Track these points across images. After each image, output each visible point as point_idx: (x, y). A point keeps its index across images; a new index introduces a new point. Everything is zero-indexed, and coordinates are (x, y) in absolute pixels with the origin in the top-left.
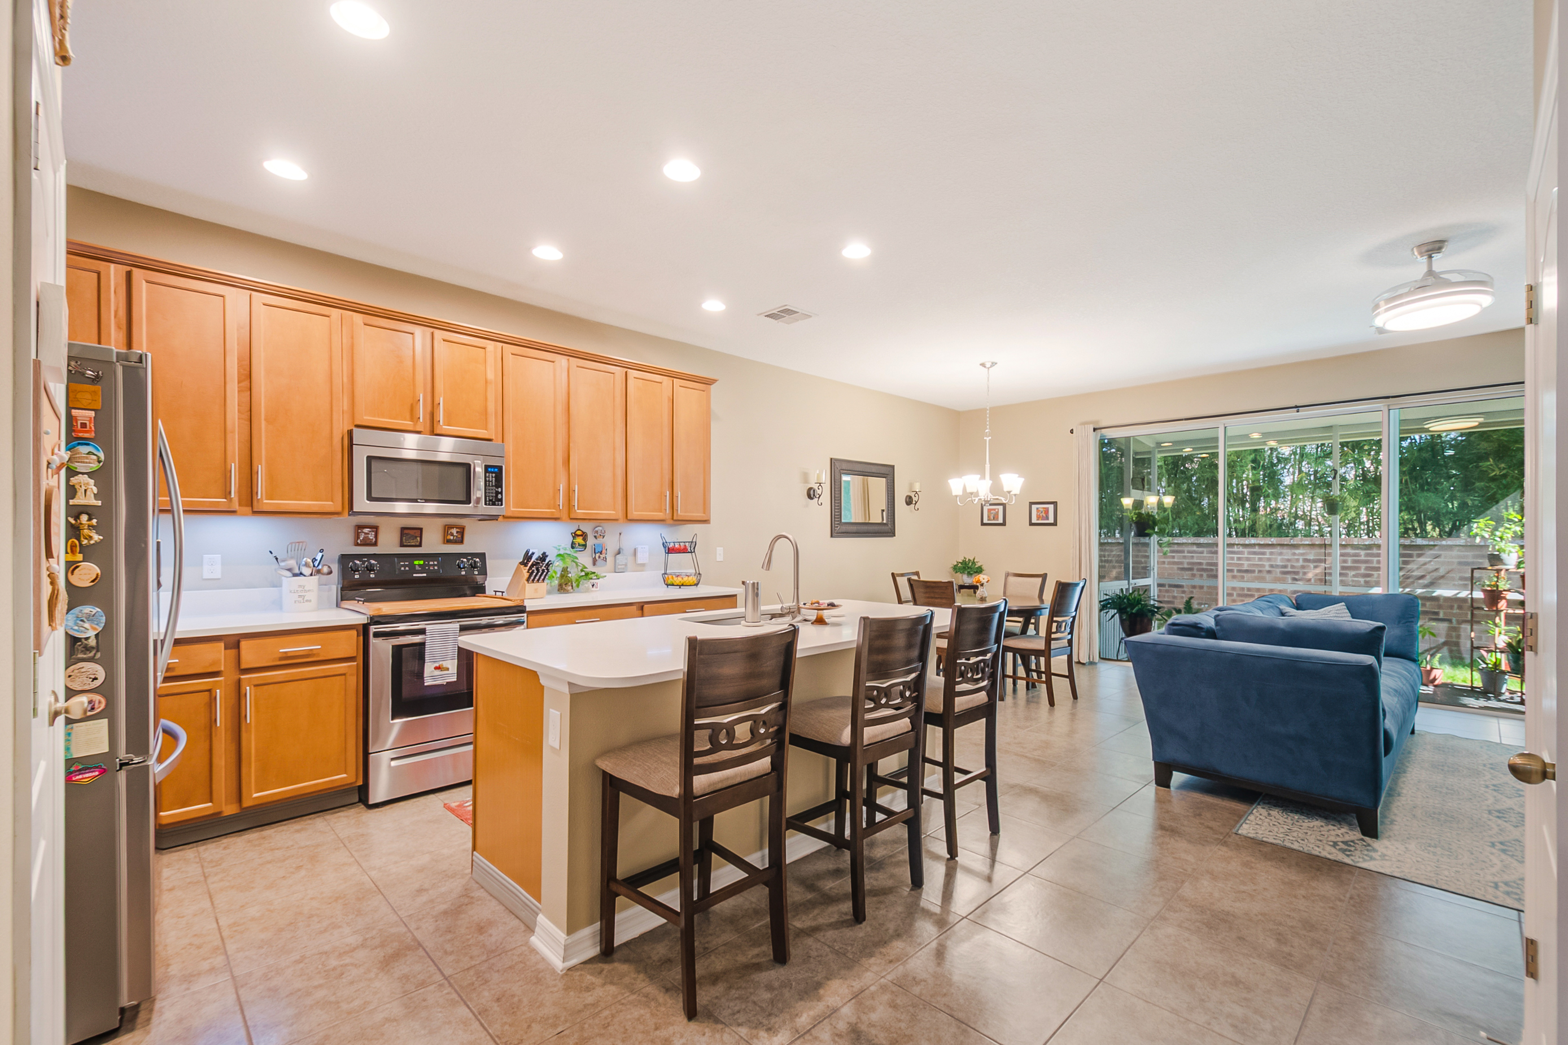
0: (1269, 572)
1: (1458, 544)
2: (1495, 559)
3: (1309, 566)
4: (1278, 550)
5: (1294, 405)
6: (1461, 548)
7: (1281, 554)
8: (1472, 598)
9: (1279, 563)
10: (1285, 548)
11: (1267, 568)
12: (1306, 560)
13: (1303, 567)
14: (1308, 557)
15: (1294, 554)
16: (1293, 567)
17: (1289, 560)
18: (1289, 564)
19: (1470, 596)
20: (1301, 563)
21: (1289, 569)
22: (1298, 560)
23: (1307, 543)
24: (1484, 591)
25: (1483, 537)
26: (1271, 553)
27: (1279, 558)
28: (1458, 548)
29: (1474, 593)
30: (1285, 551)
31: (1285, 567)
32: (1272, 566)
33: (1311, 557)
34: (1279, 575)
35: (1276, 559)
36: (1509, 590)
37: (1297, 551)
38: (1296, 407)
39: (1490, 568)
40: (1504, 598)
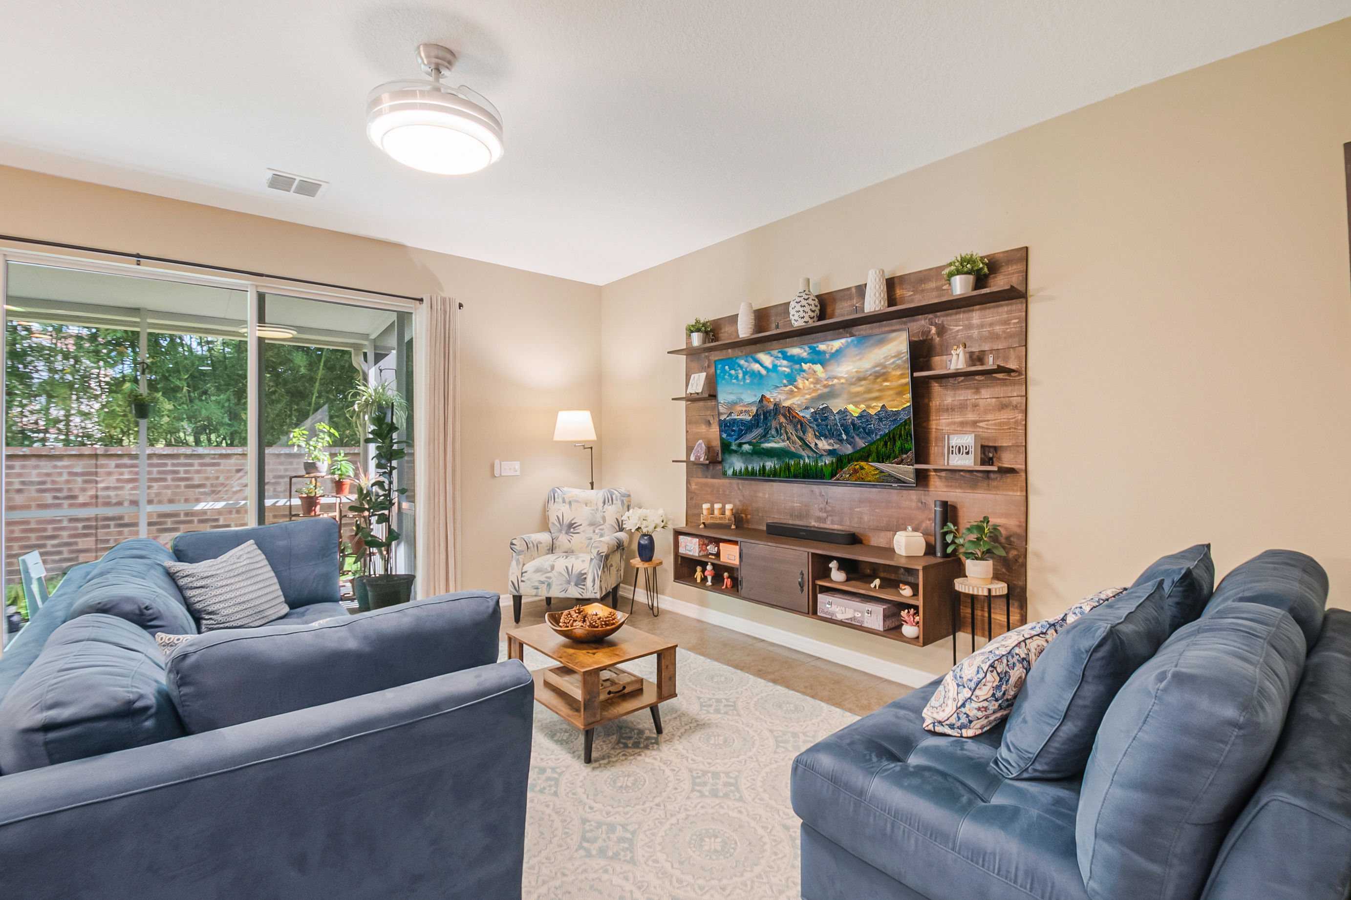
0: (19, 491)
1: (236, 452)
2: (311, 467)
3: (75, 481)
4: (33, 462)
5: (134, 253)
6: (238, 456)
7: (36, 467)
8: (290, 506)
9: (35, 479)
10: (43, 459)
11: (17, 486)
12: (71, 474)
13: (68, 482)
14: (75, 470)
15: (55, 467)
16: (53, 482)
17: (48, 475)
18: (49, 479)
19: (288, 504)
20: (65, 477)
21: (49, 486)
22: (60, 474)
23: (73, 453)
24: (301, 498)
25: (299, 446)
26: (23, 467)
27: (35, 472)
28: (236, 456)
29: (292, 500)
30: (43, 463)
31: (44, 483)
32: (23, 483)
33: (79, 470)
34: (35, 494)
35: (29, 474)
36: (323, 496)
37: (59, 463)
38: (138, 256)
39: (307, 476)
40: (319, 503)
